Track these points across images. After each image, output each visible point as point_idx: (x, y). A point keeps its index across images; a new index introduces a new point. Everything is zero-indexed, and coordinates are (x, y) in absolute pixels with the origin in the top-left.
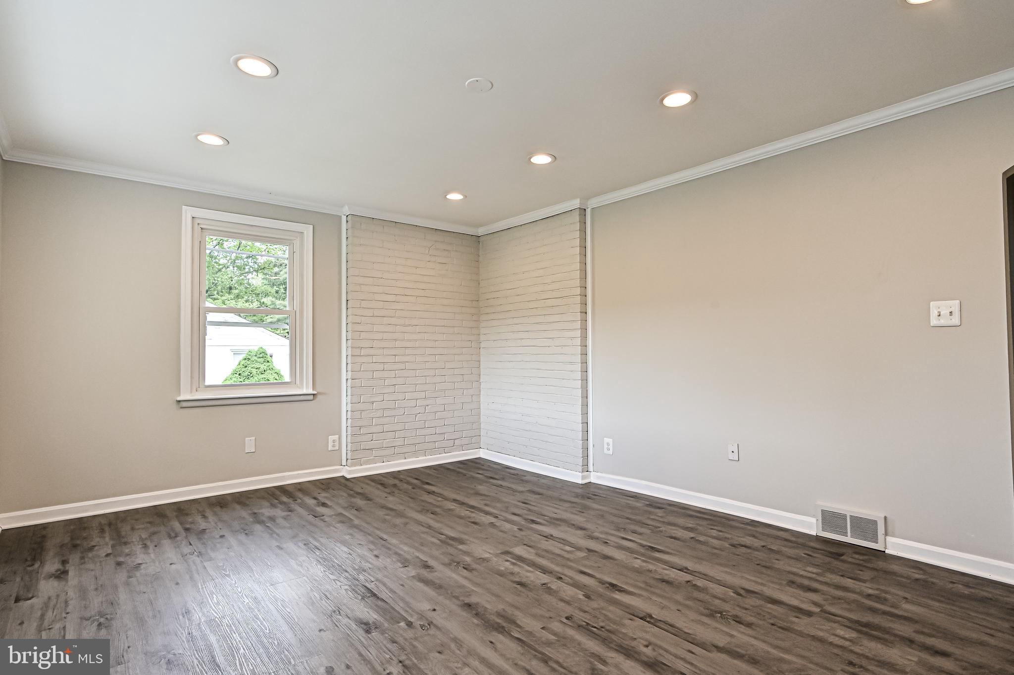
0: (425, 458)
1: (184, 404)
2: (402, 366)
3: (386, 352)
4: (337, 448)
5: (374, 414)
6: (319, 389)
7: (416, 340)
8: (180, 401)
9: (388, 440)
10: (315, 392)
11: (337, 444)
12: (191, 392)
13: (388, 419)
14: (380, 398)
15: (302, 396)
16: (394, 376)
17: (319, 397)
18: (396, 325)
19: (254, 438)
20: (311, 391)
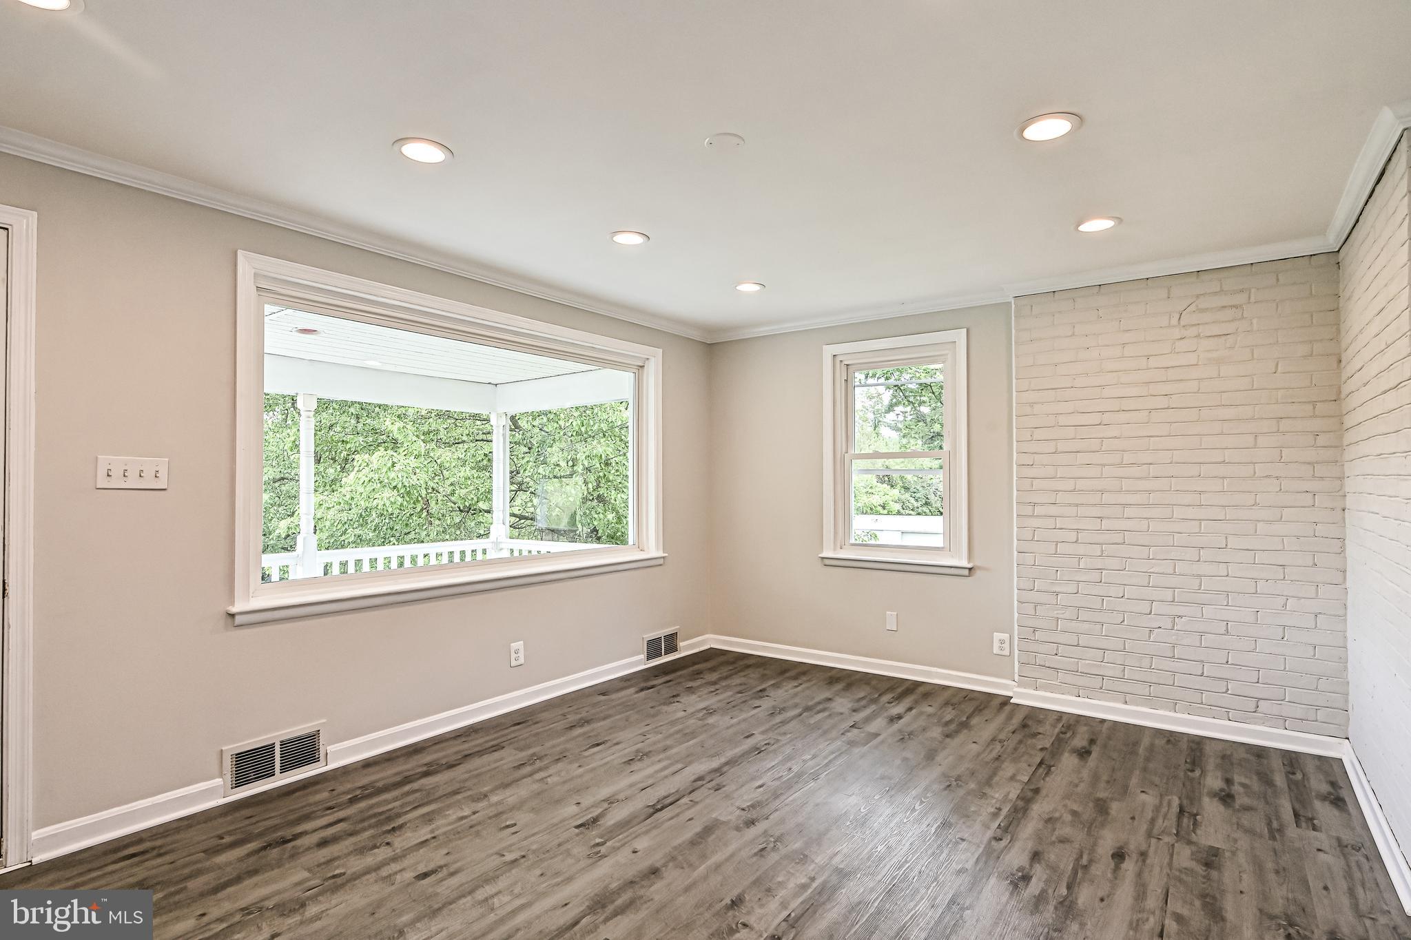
0: (1172, 714)
1: (827, 562)
2: (1118, 538)
3: (1082, 511)
4: (1007, 652)
5: (1059, 612)
6: (977, 562)
7: (1150, 492)
8: (823, 558)
9: (1087, 662)
10: (970, 566)
11: (1007, 645)
12: (835, 550)
13: (1086, 626)
14: (1072, 588)
15: (952, 569)
16: (1100, 555)
17: (978, 574)
18: (1104, 465)
19: (896, 613)
20: (965, 563)
